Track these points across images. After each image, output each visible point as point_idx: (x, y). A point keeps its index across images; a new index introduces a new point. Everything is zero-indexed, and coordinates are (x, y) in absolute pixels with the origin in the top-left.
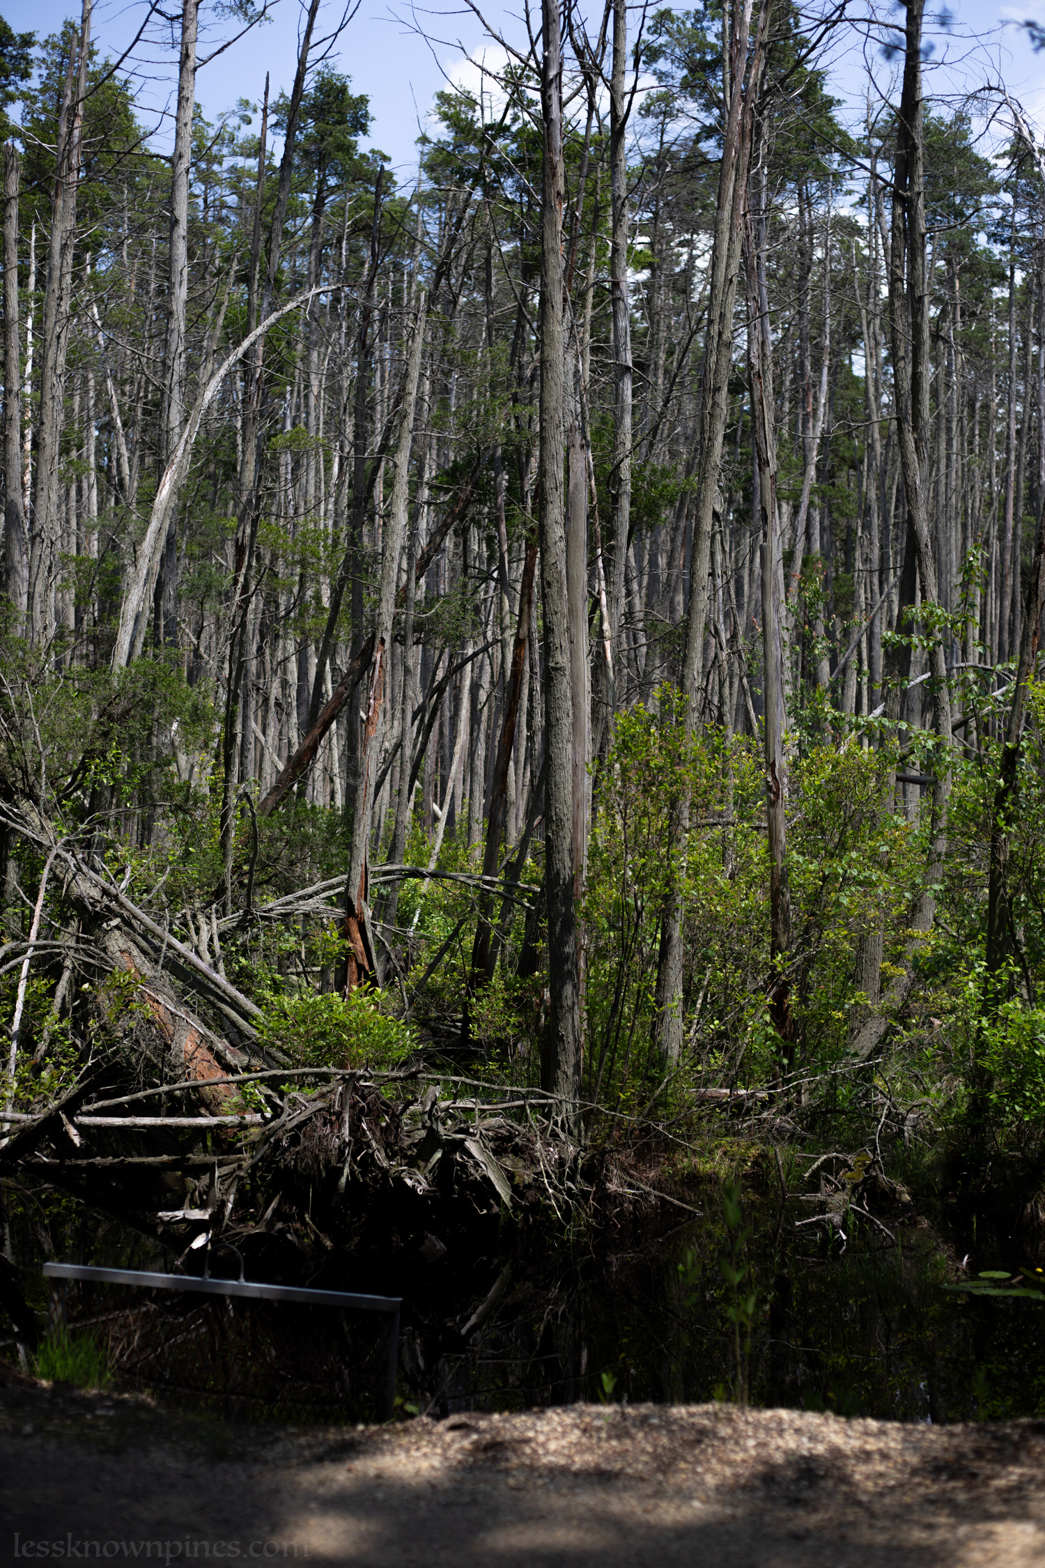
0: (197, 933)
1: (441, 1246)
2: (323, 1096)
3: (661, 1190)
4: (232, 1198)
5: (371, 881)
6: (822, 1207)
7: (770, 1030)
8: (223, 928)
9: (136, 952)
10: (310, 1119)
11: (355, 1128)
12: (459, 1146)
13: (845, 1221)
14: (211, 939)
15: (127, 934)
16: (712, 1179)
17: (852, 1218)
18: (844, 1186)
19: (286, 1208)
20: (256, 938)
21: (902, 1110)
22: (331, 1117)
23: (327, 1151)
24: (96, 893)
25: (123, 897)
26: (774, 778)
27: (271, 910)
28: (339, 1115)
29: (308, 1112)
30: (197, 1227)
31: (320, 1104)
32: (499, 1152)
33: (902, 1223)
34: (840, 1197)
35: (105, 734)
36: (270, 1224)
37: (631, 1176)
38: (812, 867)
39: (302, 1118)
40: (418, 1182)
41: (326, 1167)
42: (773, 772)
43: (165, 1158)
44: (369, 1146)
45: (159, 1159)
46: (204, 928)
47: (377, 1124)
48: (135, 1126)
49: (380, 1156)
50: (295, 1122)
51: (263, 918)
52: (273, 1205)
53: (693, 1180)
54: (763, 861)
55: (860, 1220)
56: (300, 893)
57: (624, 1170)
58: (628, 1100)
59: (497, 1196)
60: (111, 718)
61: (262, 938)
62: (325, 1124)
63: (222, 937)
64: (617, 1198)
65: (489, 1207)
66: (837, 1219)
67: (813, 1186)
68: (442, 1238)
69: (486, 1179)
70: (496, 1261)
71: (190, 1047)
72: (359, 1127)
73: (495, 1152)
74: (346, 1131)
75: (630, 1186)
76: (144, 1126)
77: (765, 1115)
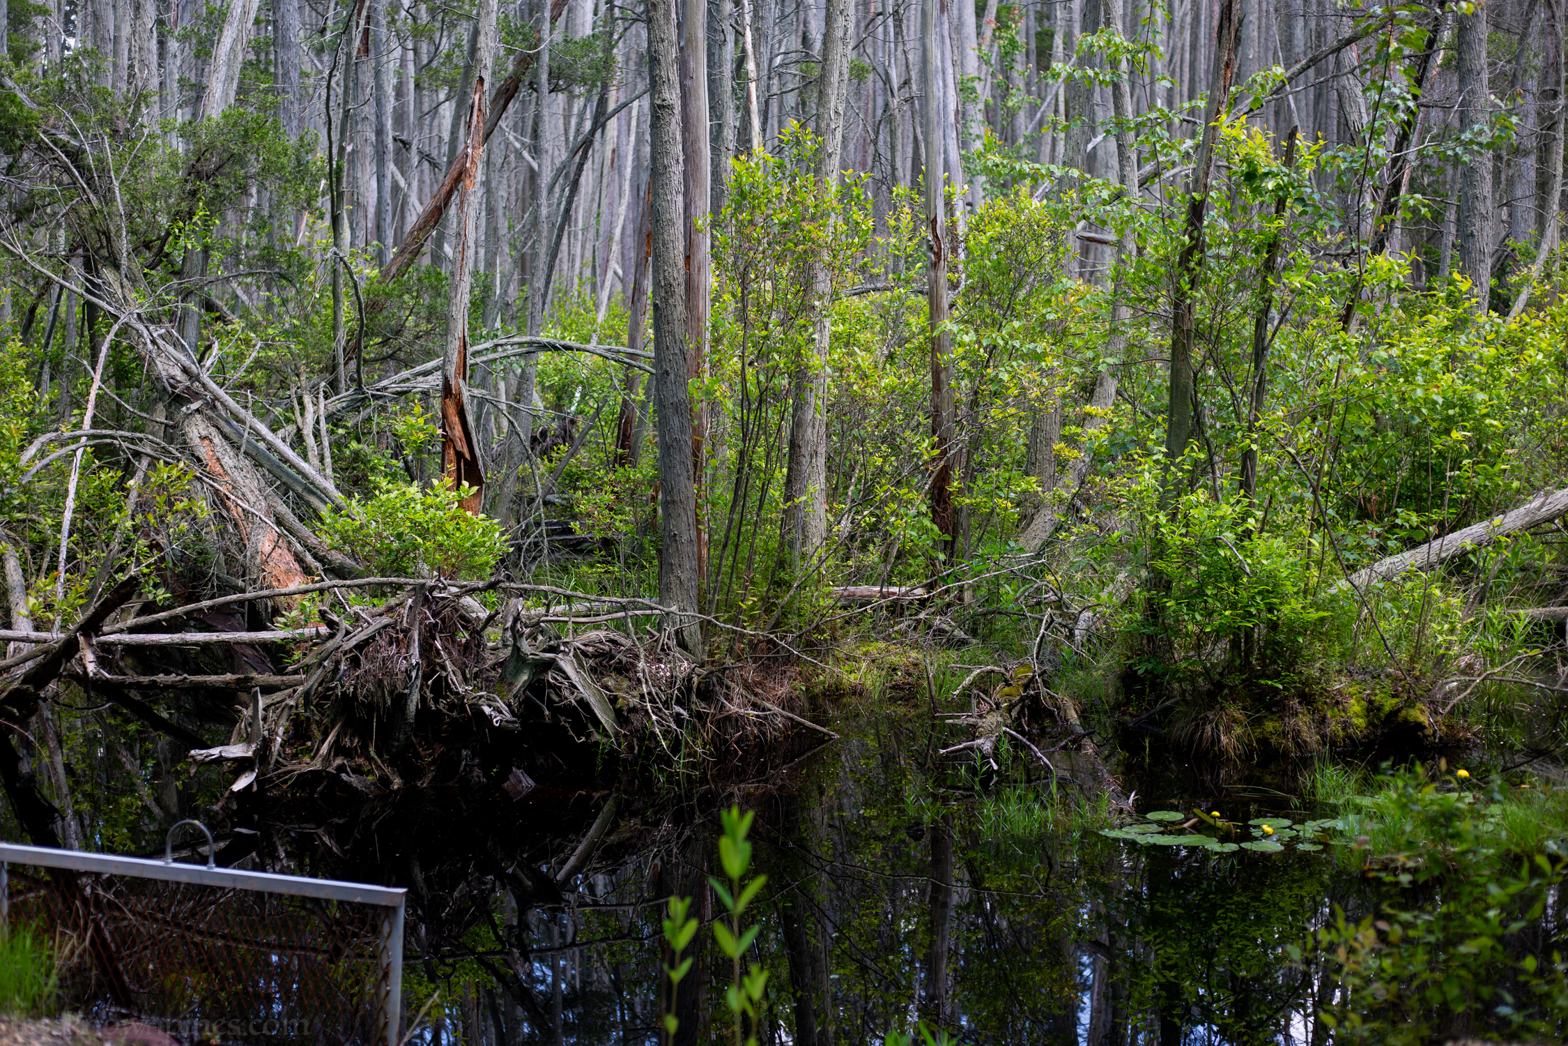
0: (302, 415)
1: (528, 782)
2: (390, 609)
3: (792, 710)
4: (281, 730)
5: (469, 362)
6: (971, 732)
7: (927, 522)
8: (331, 408)
9: (217, 440)
10: (373, 637)
11: (427, 649)
12: (551, 665)
13: (996, 748)
14: (318, 422)
15: (210, 419)
16: (857, 691)
17: (1005, 746)
18: (998, 705)
19: (347, 742)
20: (369, 419)
21: (1075, 608)
22: (397, 636)
23: (391, 674)
24: (177, 373)
25: (205, 377)
26: (936, 237)
27: (385, 388)
28: (406, 631)
29: (371, 629)
30: (242, 765)
31: (386, 620)
32: (597, 672)
33: (1065, 748)
34: (992, 719)
35: (193, 193)
36: (327, 759)
37: (756, 695)
38: (966, 339)
39: (362, 636)
40: (498, 711)
41: (391, 693)
42: (934, 229)
43: (229, 677)
44: (444, 668)
45: (221, 678)
46: (310, 408)
47: (454, 641)
48: (187, 644)
49: (455, 679)
50: (353, 642)
51: (375, 397)
52: (331, 738)
53: (836, 693)
54: (923, 330)
55: (1015, 747)
56: (418, 369)
57: (747, 687)
58: (752, 608)
59: (597, 723)
60: (199, 176)
61: (376, 419)
62: (391, 644)
63: (329, 418)
64: (736, 721)
65: (589, 735)
66: (987, 746)
67: (964, 703)
68: (530, 772)
69: (583, 703)
70: (596, 795)
71: (267, 547)
72: (432, 646)
73: (593, 670)
74: (415, 650)
75: (755, 706)
76: (196, 644)
77: (922, 616)
